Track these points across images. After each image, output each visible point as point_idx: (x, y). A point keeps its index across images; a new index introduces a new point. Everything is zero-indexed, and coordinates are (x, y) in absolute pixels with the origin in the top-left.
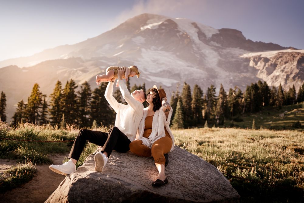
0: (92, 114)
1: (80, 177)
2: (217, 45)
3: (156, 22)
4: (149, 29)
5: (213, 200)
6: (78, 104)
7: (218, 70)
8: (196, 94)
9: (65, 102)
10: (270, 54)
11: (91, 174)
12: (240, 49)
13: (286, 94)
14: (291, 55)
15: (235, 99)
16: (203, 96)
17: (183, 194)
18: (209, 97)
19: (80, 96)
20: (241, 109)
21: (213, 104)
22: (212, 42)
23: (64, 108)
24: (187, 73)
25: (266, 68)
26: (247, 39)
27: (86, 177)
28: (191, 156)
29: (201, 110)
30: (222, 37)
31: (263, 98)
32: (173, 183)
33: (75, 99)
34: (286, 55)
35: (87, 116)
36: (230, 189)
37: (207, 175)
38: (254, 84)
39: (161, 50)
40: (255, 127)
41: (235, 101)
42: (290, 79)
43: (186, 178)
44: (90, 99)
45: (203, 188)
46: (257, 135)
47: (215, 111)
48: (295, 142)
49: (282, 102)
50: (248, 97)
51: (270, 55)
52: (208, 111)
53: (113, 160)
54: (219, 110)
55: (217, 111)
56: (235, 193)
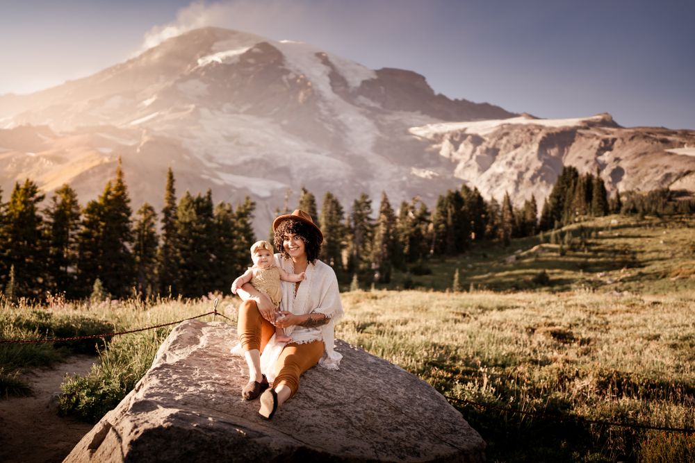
0: (81, 262)
1: (147, 426)
2: (372, 104)
3: (232, 47)
4: (217, 63)
5: (436, 456)
6: (46, 241)
7: (375, 160)
8: (329, 215)
9: (10, 235)
10: (484, 127)
11: (172, 416)
12: (423, 113)
13: (518, 214)
14: (526, 130)
15: (414, 225)
16: (343, 219)
17: (373, 447)
18: (358, 220)
19: (52, 220)
20: (427, 246)
21: (365, 237)
22: (362, 99)
23: (9, 251)
24: (305, 166)
25: (478, 157)
26: (436, 93)
27: (162, 424)
28: (374, 361)
29: (340, 251)
30: (382, 88)
31: (472, 222)
32: (350, 425)
33: (38, 228)
34: (516, 131)
35: (70, 270)
36: (466, 430)
37: (415, 402)
38: (454, 191)
39: (246, 113)
40: (459, 286)
41: (413, 230)
42: (525, 181)
43: (373, 411)
44: (77, 228)
45: (412, 432)
46: (471, 304)
47: (370, 253)
48: (547, 317)
49: (511, 229)
50: (440, 220)
51: (484, 130)
52: (355, 252)
53: (208, 379)
54: (379, 250)
55: (374, 251)
56: (477, 438)
